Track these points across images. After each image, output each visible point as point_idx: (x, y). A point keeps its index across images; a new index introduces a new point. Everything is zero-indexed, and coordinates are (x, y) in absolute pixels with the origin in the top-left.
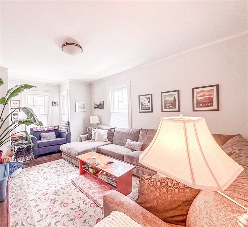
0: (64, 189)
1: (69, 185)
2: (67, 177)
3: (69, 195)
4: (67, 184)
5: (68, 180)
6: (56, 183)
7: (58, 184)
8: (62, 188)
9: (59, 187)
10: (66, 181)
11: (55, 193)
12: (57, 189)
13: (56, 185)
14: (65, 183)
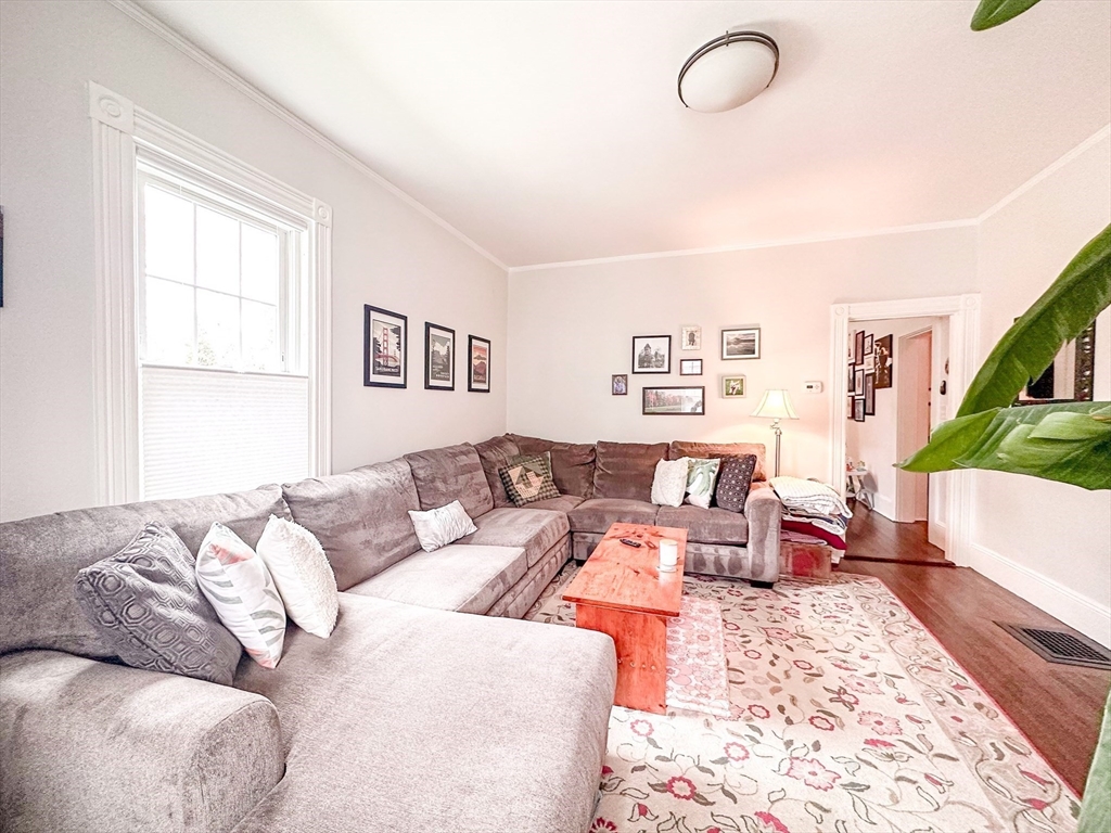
0: (781, 709)
1: (747, 713)
2: (723, 761)
3: (777, 681)
4: (757, 722)
5: (735, 739)
6: (809, 768)
7: (800, 753)
8: (789, 721)
9: (804, 735)
10: (747, 743)
11: (831, 720)
12: (813, 734)
13: (813, 755)
14: (756, 735)
